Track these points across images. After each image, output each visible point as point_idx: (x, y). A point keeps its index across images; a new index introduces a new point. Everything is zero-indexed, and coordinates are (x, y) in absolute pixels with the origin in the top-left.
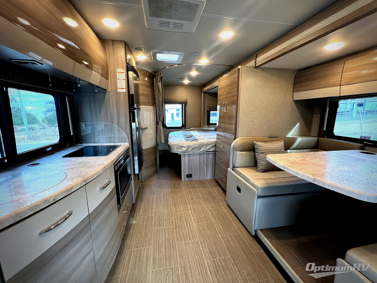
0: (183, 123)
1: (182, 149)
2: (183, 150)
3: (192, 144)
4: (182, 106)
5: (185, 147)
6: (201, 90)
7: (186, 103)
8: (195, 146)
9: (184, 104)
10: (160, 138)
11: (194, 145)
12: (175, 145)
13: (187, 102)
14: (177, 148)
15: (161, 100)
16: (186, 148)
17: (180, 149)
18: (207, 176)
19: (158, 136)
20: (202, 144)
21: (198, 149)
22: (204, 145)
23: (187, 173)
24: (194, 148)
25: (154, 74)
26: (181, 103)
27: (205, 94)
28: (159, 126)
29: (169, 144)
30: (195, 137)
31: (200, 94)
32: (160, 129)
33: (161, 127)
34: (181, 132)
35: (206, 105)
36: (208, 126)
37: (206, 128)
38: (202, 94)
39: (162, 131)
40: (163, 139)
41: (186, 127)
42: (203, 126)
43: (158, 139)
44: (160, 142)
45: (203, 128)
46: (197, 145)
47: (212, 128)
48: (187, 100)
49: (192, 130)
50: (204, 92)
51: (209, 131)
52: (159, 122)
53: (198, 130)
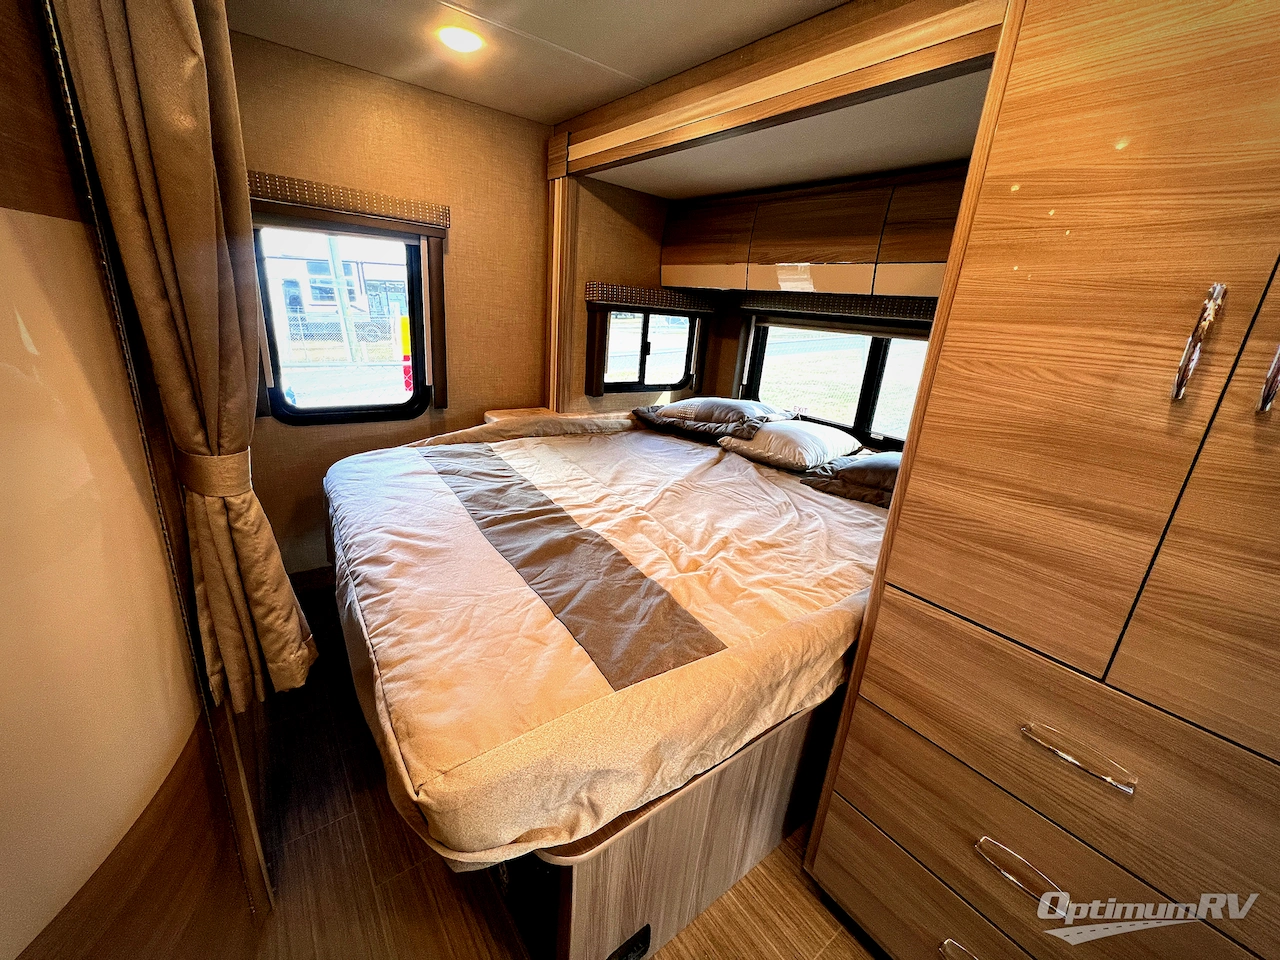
0: (429, 382)
1: (594, 809)
2: (606, 814)
4: (413, 254)
5: (626, 776)
6: (545, 165)
7: (439, 238)
9: (428, 242)
10: (254, 633)
13: (445, 231)
16: (641, 778)
17: (564, 811)
19: (219, 616)
21: (731, 735)
22: (778, 685)
23: (612, 948)
27: (581, 188)
28: (218, 505)
29: (422, 797)
30: (606, 546)
31: (541, 184)
32: (237, 530)
33: (240, 515)
34: (426, 465)
35: (580, 268)
36: (587, 402)
37: (581, 413)
38: (558, 184)
39: (268, 554)
40: (287, 642)
41: (451, 412)
42: (563, 403)
43: (218, 655)
44: (258, 677)
45: (561, 417)
46: (729, 702)
47: (612, 415)
48: (446, 213)
49: (505, 435)
50: (568, 175)
51: (602, 433)
52: (203, 449)
53: (542, 433)
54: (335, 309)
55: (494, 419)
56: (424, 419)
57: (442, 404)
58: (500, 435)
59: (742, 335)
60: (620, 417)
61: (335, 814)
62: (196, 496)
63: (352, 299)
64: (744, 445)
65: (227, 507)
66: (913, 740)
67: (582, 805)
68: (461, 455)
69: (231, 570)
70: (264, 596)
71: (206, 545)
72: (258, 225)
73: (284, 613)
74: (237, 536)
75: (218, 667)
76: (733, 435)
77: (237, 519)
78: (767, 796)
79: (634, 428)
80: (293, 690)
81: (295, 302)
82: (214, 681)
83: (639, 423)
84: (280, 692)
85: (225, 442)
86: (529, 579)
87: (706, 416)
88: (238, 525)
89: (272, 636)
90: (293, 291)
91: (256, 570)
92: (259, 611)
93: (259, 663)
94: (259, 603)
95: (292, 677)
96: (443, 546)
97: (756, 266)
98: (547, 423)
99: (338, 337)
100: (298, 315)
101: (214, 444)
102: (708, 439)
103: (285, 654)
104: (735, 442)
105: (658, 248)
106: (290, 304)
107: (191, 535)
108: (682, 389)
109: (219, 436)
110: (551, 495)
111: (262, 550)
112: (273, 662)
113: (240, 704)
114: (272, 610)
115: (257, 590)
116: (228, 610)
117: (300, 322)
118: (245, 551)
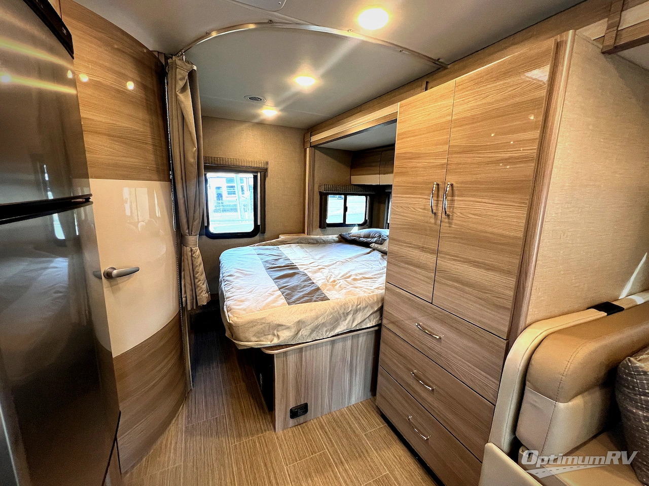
0: (259, 223)
1: (278, 337)
2: (281, 339)
3: (313, 314)
4: (255, 178)
5: (288, 328)
6: (304, 143)
7: (264, 172)
8: (320, 320)
9: (260, 174)
10: (194, 287)
11: (317, 318)
12: (253, 323)
13: (266, 170)
14: (258, 333)
15: (192, 159)
16: (293, 330)
17: (270, 337)
18: (350, 398)
19: (187, 281)
20: (341, 312)
21: (329, 328)
22: (348, 314)
23: (292, 405)
24: (316, 329)
25: (163, 61)
26: (254, 170)
27: (316, 151)
28: (190, 250)
29: (231, 322)
30: (305, 275)
31: (303, 150)
32: (194, 257)
33: (194, 253)
34: (254, 252)
35: (316, 180)
36: (320, 231)
37: (317, 235)
38: (308, 149)
39: (200, 264)
40: (202, 291)
41: (267, 234)
42: (310, 231)
43: (185, 292)
44: (194, 301)
45: (309, 236)
46: (326, 314)
47: (330, 236)
48: (267, 163)
49: (285, 243)
50: (311, 147)
51: (325, 243)
52: (188, 235)
53: (299, 242)
54: (235, 199)
55: (282, 237)
56: (257, 238)
57: (264, 232)
58: (283, 243)
59: (387, 202)
60: (335, 237)
61: (213, 369)
62: (185, 247)
63: (243, 193)
64: (379, 247)
65: (192, 250)
66: (397, 339)
67: (275, 335)
68: (267, 249)
69: (191, 267)
70: (198, 276)
71: (186, 260)
72: (206, 173)
73: (203, 282)
74: (193, 258)
75: (185, 296)
76: (375, 242)
77: (194, 254)
78: (358, 370)
79: (339, 242)
80: (203, 305)
81: (220, 196)
82: (184, 299)
83: (342, 240)
84: (200, 306)
85: (193, 233)
86: (276, 282)
87: (368, 236)
88: (194, 255)
89: (199, 288)
90: (219, 191)
91: (197, 268)
92: (197, 281)
93: (195, 298)
94: (197, 278)
95: (203, 301)
96: (252, 273)
97: (383, 175)
98: (302, 239)
99: (236, 210)
100: (221, 201)
101: (190, 233)
102: (366, 245)
103: (202, 294)
104: (376, 245)
105: (348, 170)
106: (218, 197)
107: (182, 258)
108: (362, 226)
109: (192, 231)
110: (294, 262)
111: (199, 263)
112: (199, 296)
113: (189, 308)
114: (200, 280)
115: (196, 274)
116: (189, 278)
117: (221, 205)
118: (195, 263)
